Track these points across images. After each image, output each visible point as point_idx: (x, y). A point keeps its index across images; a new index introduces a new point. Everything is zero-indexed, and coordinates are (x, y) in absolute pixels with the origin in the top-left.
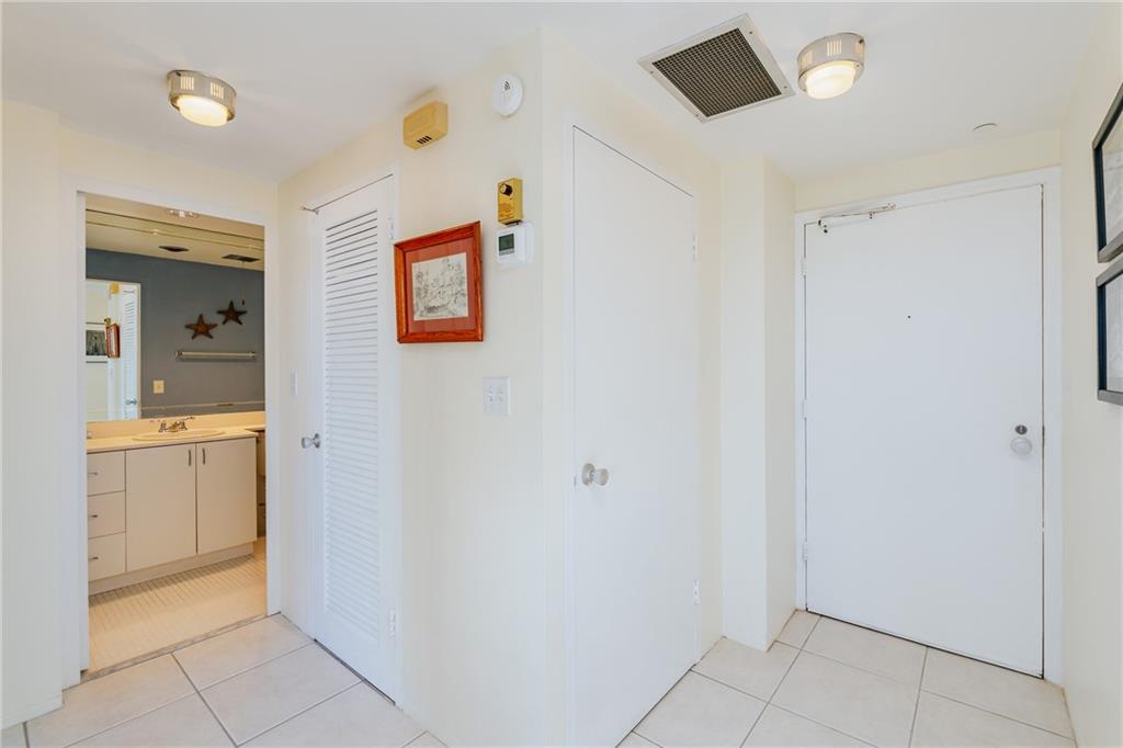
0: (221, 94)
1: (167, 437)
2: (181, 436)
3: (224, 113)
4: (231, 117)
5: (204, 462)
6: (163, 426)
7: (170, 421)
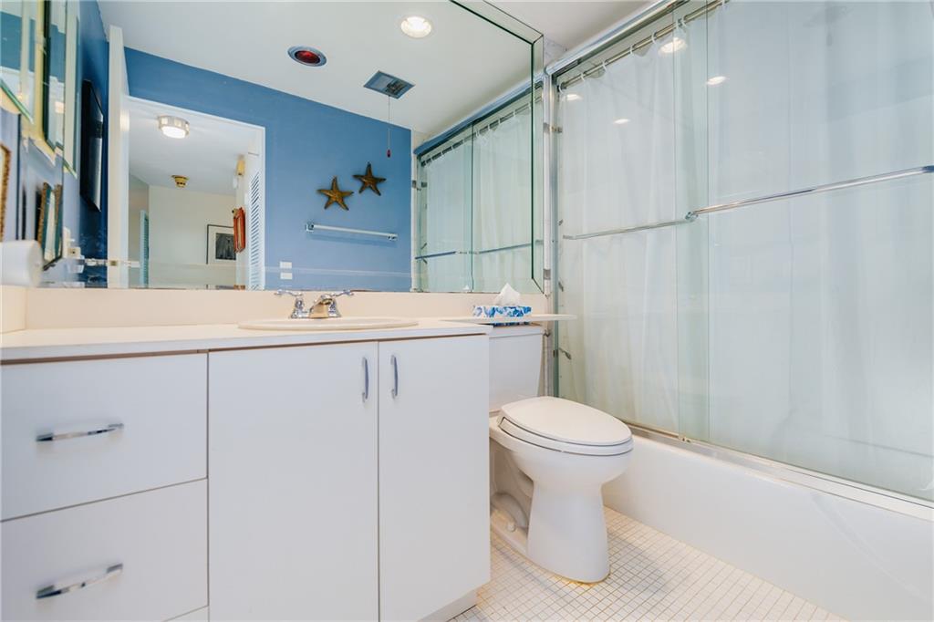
0: (180, 125)
1: (306, 328)
2: (330, 327)
3: (184, 133)
4: (187, 133)
5: (395, 391)
6: (299, 305)
7: (311, 298)
